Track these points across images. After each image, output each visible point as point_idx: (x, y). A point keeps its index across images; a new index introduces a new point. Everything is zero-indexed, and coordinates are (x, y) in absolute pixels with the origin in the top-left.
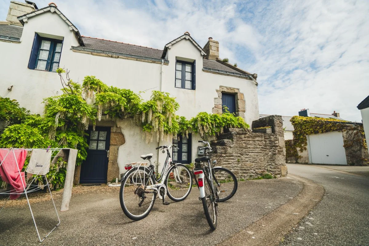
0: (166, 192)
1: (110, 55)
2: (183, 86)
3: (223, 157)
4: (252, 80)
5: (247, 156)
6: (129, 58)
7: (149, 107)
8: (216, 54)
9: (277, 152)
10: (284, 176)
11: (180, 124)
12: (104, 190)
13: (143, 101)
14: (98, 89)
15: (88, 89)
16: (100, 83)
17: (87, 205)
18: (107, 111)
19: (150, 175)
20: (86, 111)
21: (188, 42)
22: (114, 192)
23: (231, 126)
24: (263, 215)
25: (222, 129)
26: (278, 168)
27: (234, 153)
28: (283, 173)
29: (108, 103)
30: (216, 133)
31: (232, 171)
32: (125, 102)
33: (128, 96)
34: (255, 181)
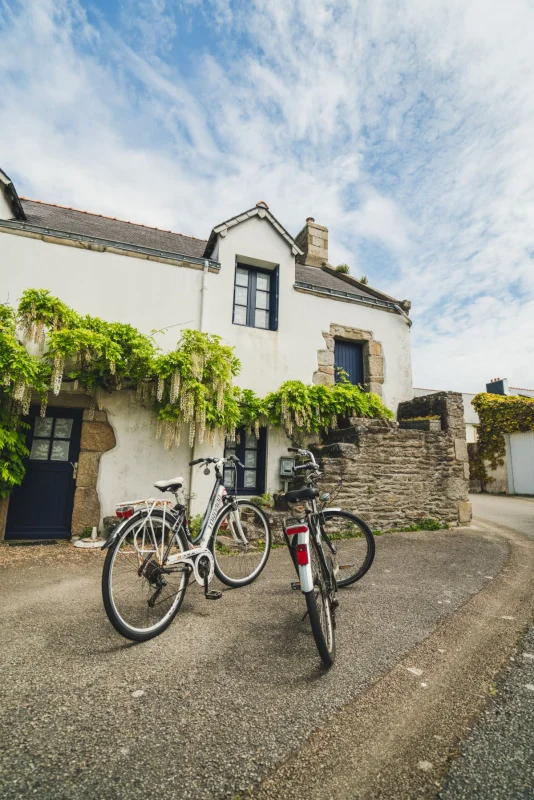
0: (212, 569)
1: (86, 244)
2: (250, 322)
3: (336, 481)
4: (399, 314)
5: (389, 481)
6: (129, 253)
7: (174, 367)
8: (321, 255)
9: (450, 471)
10: (465, 523)
11: (242, 405)
12: (63, 556)
13: (160, 352)
14: (55, 321)
15: (32, 320)
16: (60, 307)
17: (20, 598)
18: (75, 371)
19: (176, 528)
20: (24, 372)
21: (264, 224)
22: (87, 561)
23: (355, 414)
24: (437, 623)
25: (334, 418)
26: (453, 507)
27: (361, 472)
28: (464, 517)
29: (78, 355)
30: (321, 428)
31: (356, 512)
32: (117, 354)
33: (125, 340)
34: (406, 535)
